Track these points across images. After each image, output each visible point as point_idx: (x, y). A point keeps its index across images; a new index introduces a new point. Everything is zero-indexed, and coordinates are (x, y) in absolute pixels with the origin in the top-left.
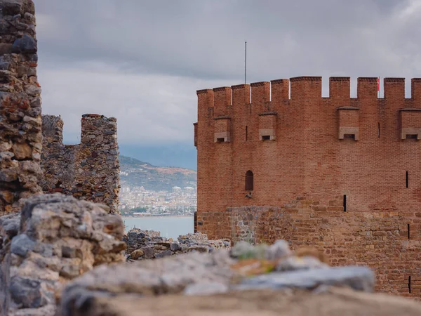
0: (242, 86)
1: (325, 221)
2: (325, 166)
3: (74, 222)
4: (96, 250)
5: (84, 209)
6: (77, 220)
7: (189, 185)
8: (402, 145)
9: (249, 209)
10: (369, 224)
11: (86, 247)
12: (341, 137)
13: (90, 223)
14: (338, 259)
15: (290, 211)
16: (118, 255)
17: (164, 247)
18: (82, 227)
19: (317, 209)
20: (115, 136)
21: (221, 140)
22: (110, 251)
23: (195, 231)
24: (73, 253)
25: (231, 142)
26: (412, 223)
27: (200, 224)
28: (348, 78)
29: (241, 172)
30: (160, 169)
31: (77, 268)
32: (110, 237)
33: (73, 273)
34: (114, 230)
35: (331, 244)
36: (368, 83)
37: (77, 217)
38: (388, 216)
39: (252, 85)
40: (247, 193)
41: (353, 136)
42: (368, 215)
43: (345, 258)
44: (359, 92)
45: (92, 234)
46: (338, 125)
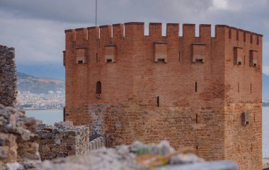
0: (94, 28)
1: (146, 113)
2: (146, 78)
3: (4, 122)
4: (19, 140)
5: (10, 113)
6: (6, 121)
7: (59, 90)
8: (193, 66)
9: (99, 106)
10: (173, 114)
11: (12, 138)
12: (156, 60)
13: (14, 122)
14: (154, 136)
15: (124, 107)
16: (33, 143)
17: (48, 132)
18: (10, 125)
19: (141, 105)
20: (13, 60)
21: (81, 62)
22: (28, 141)
23: (64, 120)
24: (4, 143)
25: (87, 63)
26: (199, 114)
27: (68, 115)
28: (161, 24)
29: (93, 83)
30: (40, 80)
31: (6, 153)
32: (28, 131)
33: (4, 156)
34: (31, 127)
35: (149, 127)
36: (173, 27)
37: (5, 118)
38: (184, 109)
39: (100, 27)
40: (97, 95)
41: (163, 60)
42: (172, 109)
43: (158, 135)
44: (167, 32)
45: (16, 130)
46: (154, 52)
